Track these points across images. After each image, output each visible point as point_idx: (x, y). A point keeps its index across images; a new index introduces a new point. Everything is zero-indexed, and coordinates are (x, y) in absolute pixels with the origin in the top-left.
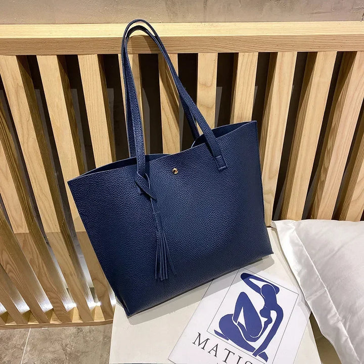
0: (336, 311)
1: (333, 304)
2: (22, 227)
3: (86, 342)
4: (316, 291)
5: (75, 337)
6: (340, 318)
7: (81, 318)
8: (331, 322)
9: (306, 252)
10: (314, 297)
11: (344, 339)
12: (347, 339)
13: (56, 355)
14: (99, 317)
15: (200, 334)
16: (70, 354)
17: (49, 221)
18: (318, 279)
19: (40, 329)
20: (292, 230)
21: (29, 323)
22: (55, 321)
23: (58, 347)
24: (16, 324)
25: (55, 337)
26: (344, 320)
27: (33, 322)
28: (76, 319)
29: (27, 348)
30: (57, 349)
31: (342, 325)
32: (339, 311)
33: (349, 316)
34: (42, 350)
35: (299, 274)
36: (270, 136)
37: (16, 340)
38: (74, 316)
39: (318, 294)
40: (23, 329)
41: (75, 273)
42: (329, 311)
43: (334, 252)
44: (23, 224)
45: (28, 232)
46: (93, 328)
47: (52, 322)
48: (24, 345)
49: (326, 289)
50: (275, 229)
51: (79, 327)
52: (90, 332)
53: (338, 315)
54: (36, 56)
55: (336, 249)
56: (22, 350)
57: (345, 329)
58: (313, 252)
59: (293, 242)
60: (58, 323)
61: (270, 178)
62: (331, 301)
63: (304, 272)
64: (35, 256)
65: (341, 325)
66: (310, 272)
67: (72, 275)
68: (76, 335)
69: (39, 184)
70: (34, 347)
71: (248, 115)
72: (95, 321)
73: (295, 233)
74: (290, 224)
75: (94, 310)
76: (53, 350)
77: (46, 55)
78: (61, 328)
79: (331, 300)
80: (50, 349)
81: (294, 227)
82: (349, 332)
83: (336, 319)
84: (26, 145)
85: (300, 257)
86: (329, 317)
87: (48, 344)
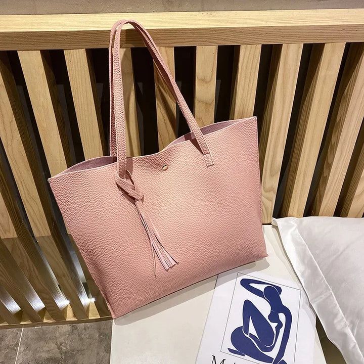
0: (343, 315)
1: (339, 308)
2: (9, 232)
3: (81, 339)
4: (321, 294)
5: (70, 335)
6: (348, 323)
7: (75, 316)
8: (338, 327)
9: (310, 253)
10: (319, 301)
11: (352, 345)
12: (355, 346)
13: (51, 355)
14: (94, 314)
15: (214, 357)
16: (66, 352)
17: (39, 225)
18: (322, 281)
19: (33, 328)
20: (294, 228)
21: (22, 323)
22: (48, 319)
23: (53, 346)
24: (8, 325)
25: (49, 336)
26: (352, 326)
27: (25, 321)
28: (70, 316)
29: (20, 349)
30: (52, 348)
31: (350, 331)
32: (346, 316)
33: (357, 322)
34: (36, 349)
35: (303, 275)
36: (272, 133)
37: (8, 340)
38: (67, 314)
39: (323, 297)
40: (15, 329)
41: (68, 274)
42: (336, 315)
43: (339, 253)
44: (11, 228)
45: (16, 236)
46: (88, 324)
47: (45, 321)
48: (17, 345)
49: (331, 291)
50: (276, 227)
51: (74, 325)
52: (85, 329)
53: (345, 319)
54: (16, 51)
55: (341, 249)
56: (15, 350)
57: (353, 334)
58: (317, 252)
59: (295, 241)
60: (52, 322)
61: (272, 176)
62: (338, 305)
63: (308, 272)
64: (25, 260)
65: (348, 331)
66: (314, 273)
67: (64, 276)
68: (71, 333)
69: (26, 187)
70: (28, 347)
71: (249, 112)
72: (90, 318)
73: (297, 231)
74: (292, 222)
75: (88, 307)
76: (47, 349)
77: (28, 50)
78: (55, 326)
79: (337, 303)
80: (44, 349)
81: (296, 225)
82: (356, 338)
83: (343, 324)
84: (10, 148)
85: (303, 257)
86: (335, 321)
87: (42, 343)
